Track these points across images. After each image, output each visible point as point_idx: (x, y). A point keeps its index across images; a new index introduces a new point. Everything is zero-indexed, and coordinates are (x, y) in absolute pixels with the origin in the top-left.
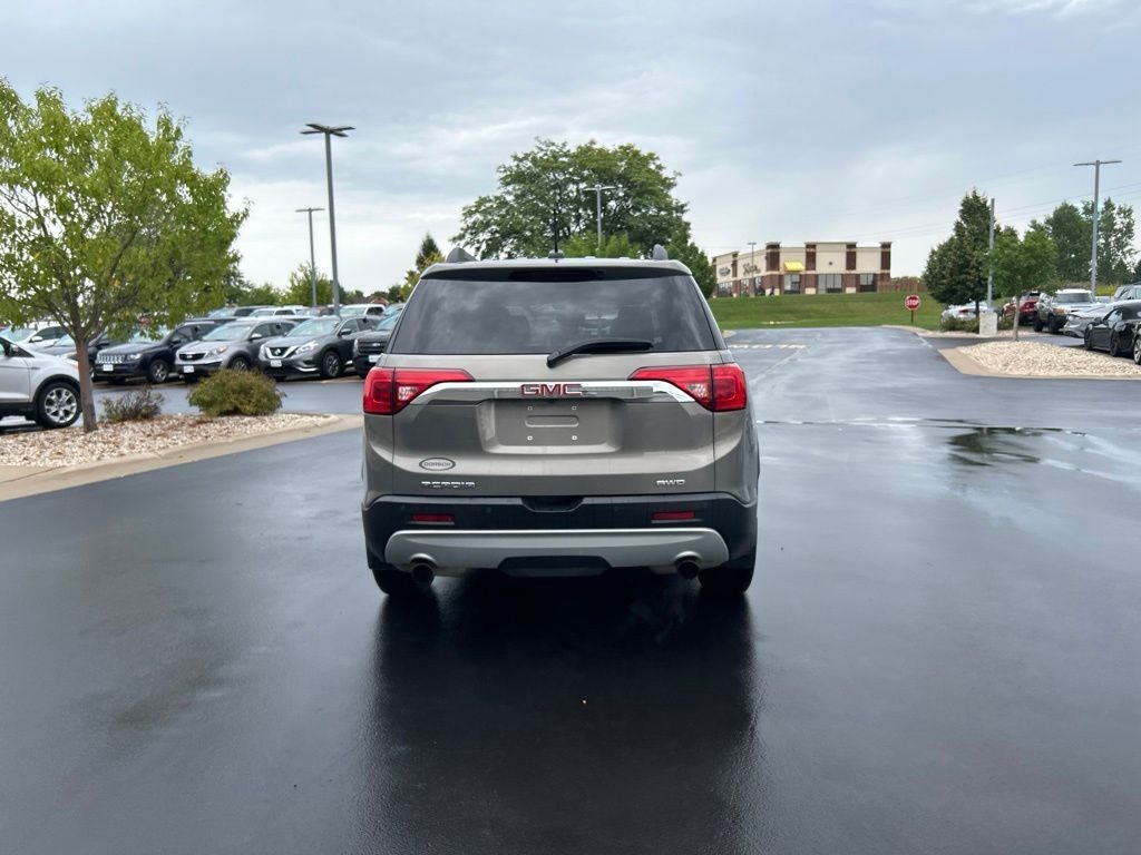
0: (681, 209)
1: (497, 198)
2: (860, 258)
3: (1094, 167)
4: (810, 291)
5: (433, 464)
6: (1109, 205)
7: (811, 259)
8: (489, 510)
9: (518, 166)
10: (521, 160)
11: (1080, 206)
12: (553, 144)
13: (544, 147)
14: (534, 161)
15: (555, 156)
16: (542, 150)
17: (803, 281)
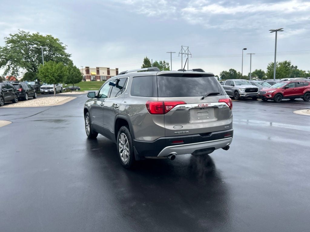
0: (69, 56)
1: (4, 47)
2: (111, 72)
3: (170, 53)
4: (98, 80)
5: (177, 127)
6: (164, 62)
7: (98, 71)
8: (193, 138)
9: (12, 38)
10: (13, 36)
11: (159, 62)
12: (25, 32)
13: (21, 33)
14: (18, 37)
15: (25, 36)
16: (20, 33)
17: (96, 78)
